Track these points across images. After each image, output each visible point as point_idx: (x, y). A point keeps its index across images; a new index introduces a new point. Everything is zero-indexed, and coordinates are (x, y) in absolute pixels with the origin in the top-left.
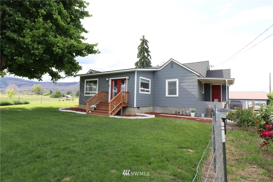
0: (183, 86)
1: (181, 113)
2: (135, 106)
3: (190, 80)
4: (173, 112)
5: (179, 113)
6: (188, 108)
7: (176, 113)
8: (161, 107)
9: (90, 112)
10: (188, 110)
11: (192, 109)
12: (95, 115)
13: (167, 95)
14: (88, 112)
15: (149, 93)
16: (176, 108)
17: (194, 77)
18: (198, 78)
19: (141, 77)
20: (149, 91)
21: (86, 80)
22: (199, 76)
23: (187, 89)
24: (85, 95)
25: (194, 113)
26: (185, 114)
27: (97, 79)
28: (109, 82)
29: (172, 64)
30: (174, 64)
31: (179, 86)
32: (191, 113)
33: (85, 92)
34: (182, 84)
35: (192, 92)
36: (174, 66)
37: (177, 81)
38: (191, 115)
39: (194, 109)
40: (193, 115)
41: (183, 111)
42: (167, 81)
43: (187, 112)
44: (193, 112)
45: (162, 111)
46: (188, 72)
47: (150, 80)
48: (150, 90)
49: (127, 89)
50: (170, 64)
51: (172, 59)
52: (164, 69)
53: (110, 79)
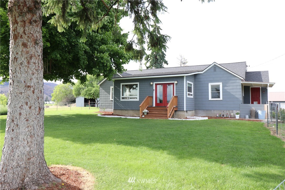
0: (227, 90)
1: (225, 116)
2: (185, 110)
3: (234, 84)
4: (217, 115)
5: (223, 116)
6: (232, 110)
7: (220, 116)
8: (204, 111)
9: (143, 116)
10: (232, 112)
11: (236, 112)
12: (151, 118)
13: (210, 98)
14: (142, 116)
15: (192, 97)
16: (220, 111)
17: (237, 81)
18: (242, 82)
19: (188, 82)
20: (192, 95)
21: (121, 84)
22: (242, 80)
23: (231, 93)
24: (121, 100)
25: (239, 115)
26: (229, 117)
27: (138, 83)
28: (153, 86)
29: (215, 67)
30: (217, 68)
31: (223, 89)
32: (236, 115)
33: (121, 96)
34: (226, 88)
35: (236, 96)
36: (217, 70)
37: (221, 84)
38: (235, 117)
39: (238, 112)
40: (237, 117)
41: (227, 114)
42: (210, 85)
43: (232, 114)
44: (237, 114)
45: (205, 115)
46: (232, 76)
47: (192, 83)
48: (192, 93)
49: (176, 94)
50: (213, 68)
51: (215, 63)
52: (206, 72)
53: (154, 83)
